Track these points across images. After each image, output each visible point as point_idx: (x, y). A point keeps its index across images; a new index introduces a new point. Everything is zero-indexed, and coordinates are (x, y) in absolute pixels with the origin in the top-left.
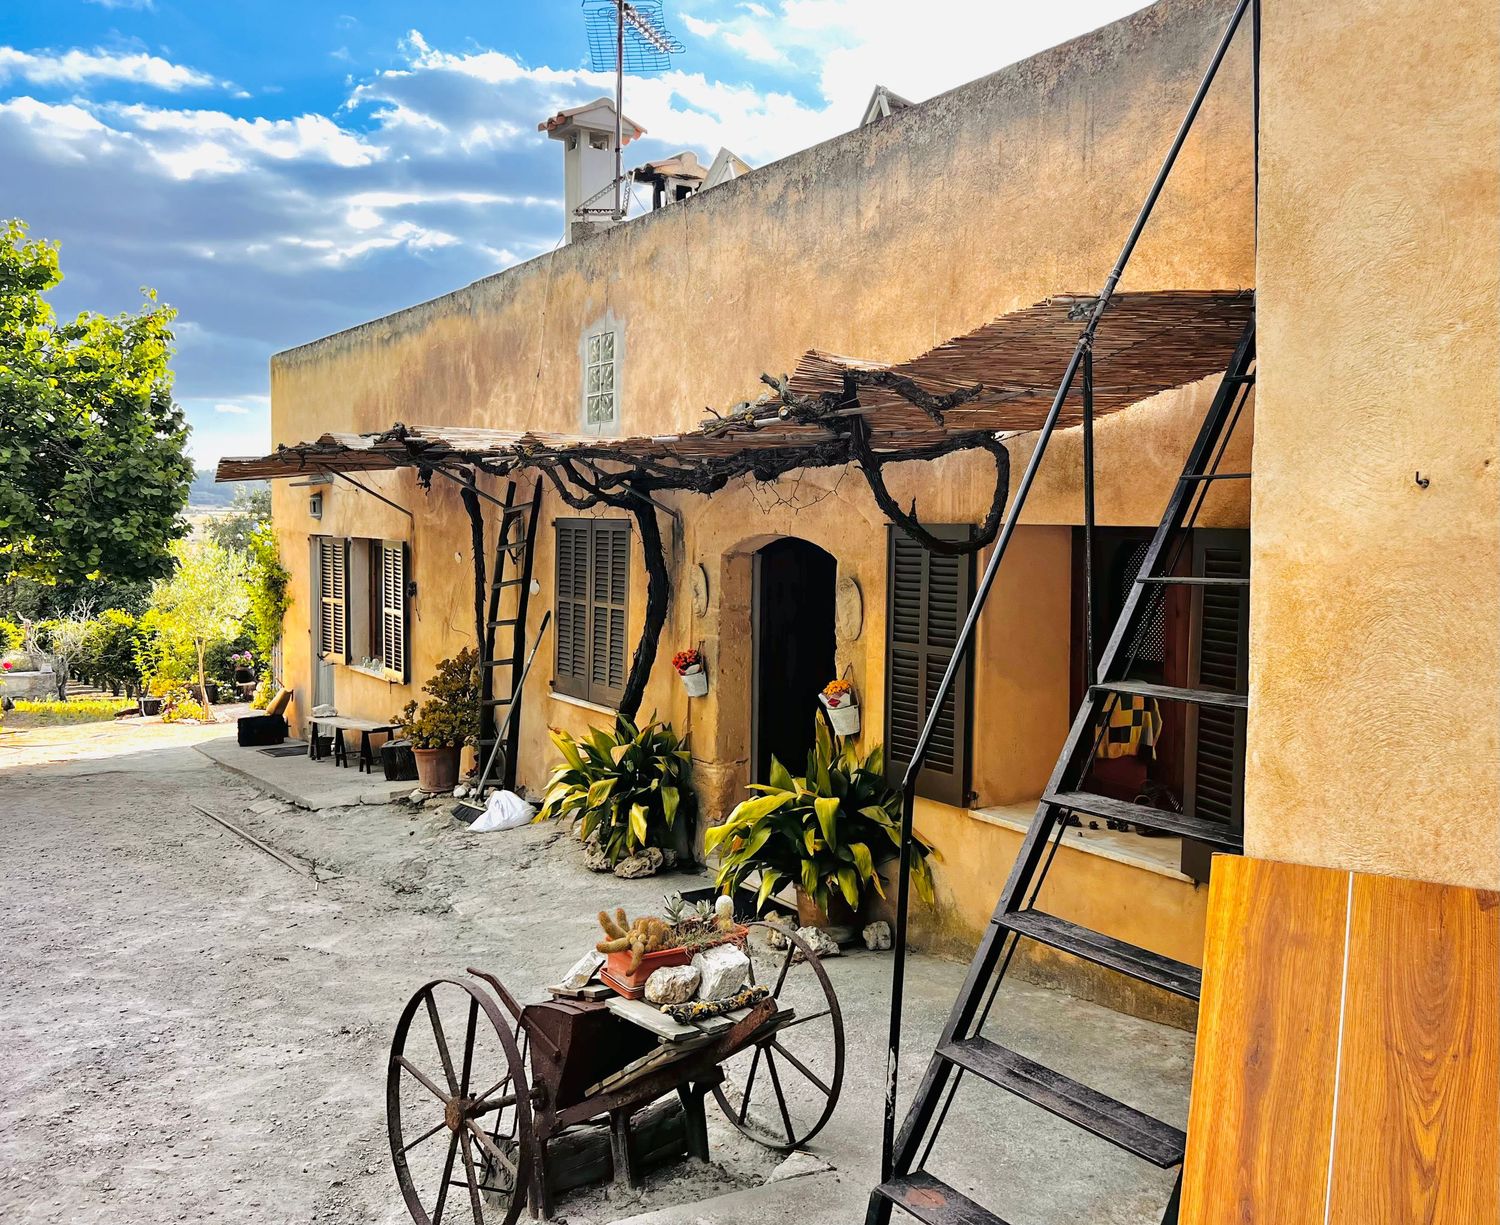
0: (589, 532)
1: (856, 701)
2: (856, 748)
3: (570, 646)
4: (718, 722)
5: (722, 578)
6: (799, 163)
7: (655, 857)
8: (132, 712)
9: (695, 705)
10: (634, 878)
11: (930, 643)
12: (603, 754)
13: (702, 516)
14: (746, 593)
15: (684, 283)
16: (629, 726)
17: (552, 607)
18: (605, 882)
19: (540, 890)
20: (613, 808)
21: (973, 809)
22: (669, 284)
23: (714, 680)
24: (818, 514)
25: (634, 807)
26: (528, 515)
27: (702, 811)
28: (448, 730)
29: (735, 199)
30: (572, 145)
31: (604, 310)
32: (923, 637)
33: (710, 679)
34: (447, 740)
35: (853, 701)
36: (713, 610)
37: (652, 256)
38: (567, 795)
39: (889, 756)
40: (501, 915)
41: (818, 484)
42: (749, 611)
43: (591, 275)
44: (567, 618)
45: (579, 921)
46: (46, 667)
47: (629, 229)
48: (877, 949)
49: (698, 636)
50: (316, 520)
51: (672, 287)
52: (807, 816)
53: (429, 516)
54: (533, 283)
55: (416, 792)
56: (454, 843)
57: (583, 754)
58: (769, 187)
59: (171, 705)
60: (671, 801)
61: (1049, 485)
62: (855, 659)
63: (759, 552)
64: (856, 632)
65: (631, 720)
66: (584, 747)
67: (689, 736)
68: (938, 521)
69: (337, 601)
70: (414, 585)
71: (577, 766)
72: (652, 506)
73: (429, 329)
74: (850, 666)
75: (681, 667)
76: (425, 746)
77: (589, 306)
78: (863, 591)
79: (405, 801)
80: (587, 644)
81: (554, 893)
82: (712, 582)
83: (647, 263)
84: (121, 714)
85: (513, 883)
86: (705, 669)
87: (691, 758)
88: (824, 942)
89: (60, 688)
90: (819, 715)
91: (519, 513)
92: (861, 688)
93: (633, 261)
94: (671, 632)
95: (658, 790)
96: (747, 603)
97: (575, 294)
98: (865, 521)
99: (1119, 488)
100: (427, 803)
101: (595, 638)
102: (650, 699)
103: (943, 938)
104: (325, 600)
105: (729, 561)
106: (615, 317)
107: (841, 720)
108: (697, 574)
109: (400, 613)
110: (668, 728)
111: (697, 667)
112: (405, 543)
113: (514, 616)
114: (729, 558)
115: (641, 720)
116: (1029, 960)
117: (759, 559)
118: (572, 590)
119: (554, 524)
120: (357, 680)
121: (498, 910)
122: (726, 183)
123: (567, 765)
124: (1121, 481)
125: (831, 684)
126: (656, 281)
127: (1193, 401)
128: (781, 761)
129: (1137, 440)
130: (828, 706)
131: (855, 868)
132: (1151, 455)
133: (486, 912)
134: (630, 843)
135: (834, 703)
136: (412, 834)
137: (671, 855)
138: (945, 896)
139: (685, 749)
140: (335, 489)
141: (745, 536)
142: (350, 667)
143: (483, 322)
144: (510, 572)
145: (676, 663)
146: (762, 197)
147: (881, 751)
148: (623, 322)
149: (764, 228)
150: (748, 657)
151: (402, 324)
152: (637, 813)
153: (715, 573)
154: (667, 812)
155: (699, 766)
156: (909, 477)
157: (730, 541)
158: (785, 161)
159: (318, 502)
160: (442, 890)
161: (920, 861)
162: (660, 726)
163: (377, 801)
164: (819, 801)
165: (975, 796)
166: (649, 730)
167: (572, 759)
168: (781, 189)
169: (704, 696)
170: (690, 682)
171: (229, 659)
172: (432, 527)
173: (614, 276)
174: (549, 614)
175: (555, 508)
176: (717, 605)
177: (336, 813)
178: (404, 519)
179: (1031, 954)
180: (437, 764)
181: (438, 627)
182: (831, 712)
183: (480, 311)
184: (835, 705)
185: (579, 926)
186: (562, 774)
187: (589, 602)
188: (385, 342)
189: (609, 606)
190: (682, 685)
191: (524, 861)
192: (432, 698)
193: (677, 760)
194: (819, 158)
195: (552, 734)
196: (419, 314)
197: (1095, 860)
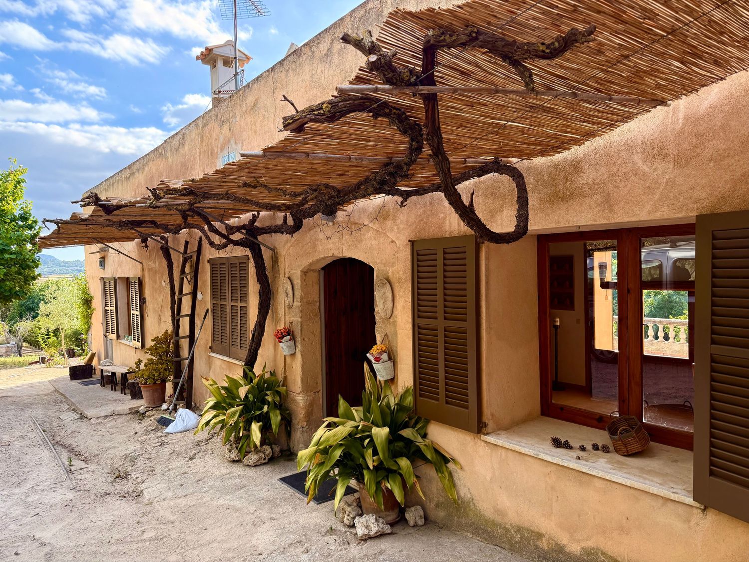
0: (227, 264)
1: (392, 358)
2: (393, 387)
3: (219, 327)
4: (302, 369)
5: (301, 285)
6: (339, 26)
7: (267, 452)
8: (37, 362)
9: (288, 360)
10: (255, 466)
11: (445, 319)
12: (235, 391)
13: (288, 249)
14: (316, 293)
15: (273, 116)
16: (250, 373)
17: (209, 306)
18: (238, 470)
19: (198, 477)
20: (241, 425)
21: (485, 434)
22: (264, 118)
23: (299, 345)
24: (360, 241)
25: (253, 423)
26: (195, 257)
27: (294, 422)
28: (157, 374)
29: (301, 59)
30: (214, 66)
31: (229, 140)
32: (440, 315)
33: (297, 344)
34: (157, 380)
35: (390, 358)
36: (297, 304)
37: (254, 105)
38: (213, 418)
39: (418, 395)
40: (171, 499)
41: (360, 222)
42: (318, 304)
43: (222, 123)
44: (217, 312)
45: (219, 503)
46: (13, 342)
47: (241, 92)
48: (416, 526)
49: (289, 319)
50: (102, 270)
51: (266, 119)
52: (367, 441)
53: (150, 263)
54: (194, 134)
55: (142, 407)
56: (155, 441)
57: (223, 392)
58: (321, 46)
59: (50, 359)
60: (276, 419)
61: (541, 199)
62: (389, 330)
63: (323, 269)
64: (389, 312)
65: (251, 370)
66: (223, 388)
67: (285, 378)
68: (447, 235)
69: (112, 308)
70: (144, 299)
71: (220, 399)
72: (259, 245)
73: (147, 168)
74: (386, 335)
75: (279, 338)
76: (146, 383)
77: (221, 140)
78: (393, 286)
79: (137, 412)
80: (228, 326)
81: (206, 479)
82: (296, 287)
83: (252, 109)
84: (31, 364)
85: (183, 471)
86: (293, 339)
87: (287, 391)
88: (381, 526)
89: (19, 351)
90: (366, 366)
91: (191, 257)
92: (394, 349)
93: (244, 109)
94: (273, 318)
95: (267, 412)
96: (317, 299)
97: (214, 135)
98: (393, 241)
99: (609, 194)
100: (147, 414)
101: (232, 322)
102: (262, 356)
103: (463, 521)
104: (107, 308)
105: (305, 275)
106: (236, 143)
107: (382, 371)
108: (287, 283)
109: (138, 313)
110: (273, 374)
111: (288, 337)
112: (139, 278)
113: (189, 313)
114: (305, 273)
115: (257, 370)
116: (537, 547)
117: (322, 273)
118: (219, 297)
119: (208, 261)
120: (123, 347)
121: (170, 494)
122: (295, 51)
123: (214, 398)
124: (610, 188)
125: (375, 347)
126: (257, 118)
127: (681, 115)
128: (344, 399)
129: (624, 155)
130: (373, 361)
131: (401, 475)
132: (640, 164)
133: (162, 497)
134: (252, 445)
135: (378, 360)
136: (136, 433)
137: (277, 449)
138: (464, 492)
139: (283, 386)
140: (110, 254)
141: (315, 259)
142: (119, 341)
143: (170, 160)
144: (187, 289)
145: (276, 336)
146: (317, 53)
147: (411, 391)
148: (240, 145)
149: (319, 71)
150: (319, 330)
151: (134, 168)
152: (255, 427)
153: (297, 282)
154: (274, 427)
155: (292, 395)
156: (424, 209)
157: (305, 262)
158: (330, 28)
159: (102, 262)
160: (140, 479)
161: (445, 468)
162: (269, 373)
163: (122, 413)
164: (375, 430)
165: (486, 425)
166: (262, 376)
167: (216, 395)
168: (329, 45)
169: (293, 355)
170: (284, 346)
171: (79, 337)
172: (152, 269)
173: (234, 121)
174: (208, 310)
175: (209, 253)
176: (299, 300)
177: (100, 420)
178: (139, 266)
179: (539, 543)
180: (153, 392)
181: (156, 320)
182: (376, 366)
183: (169, 154)
184: (379, 361)
185: (219, 507)
186: (211, 404)
187: (228, 303)
188: (128, 179)
189: (239, 304)
190: (280, 349)
191: (191, 454)
192: (150, 357)
193: (278, 393)
194: (352, 19)
195: (204, 380)
196: (141, 162)
197: (596, 480)
